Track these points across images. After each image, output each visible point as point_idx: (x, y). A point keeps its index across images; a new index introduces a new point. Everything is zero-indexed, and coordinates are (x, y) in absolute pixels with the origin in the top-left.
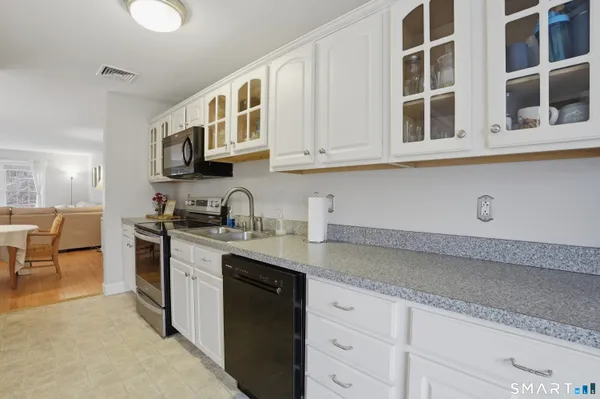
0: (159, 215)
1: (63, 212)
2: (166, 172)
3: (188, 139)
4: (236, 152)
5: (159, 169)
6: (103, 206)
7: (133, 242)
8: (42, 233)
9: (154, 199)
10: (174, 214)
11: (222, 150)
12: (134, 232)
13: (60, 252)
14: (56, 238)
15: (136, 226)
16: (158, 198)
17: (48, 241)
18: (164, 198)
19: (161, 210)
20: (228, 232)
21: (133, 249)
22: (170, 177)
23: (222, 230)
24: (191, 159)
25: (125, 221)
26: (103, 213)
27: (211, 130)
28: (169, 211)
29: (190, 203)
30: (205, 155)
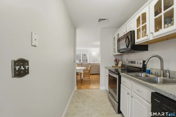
0: (116, 66)
1: (92, 64)
2: (119, 51)
3: (128, 37)
4: (153, 37)
5: (116, 50)
6: (100, 63)
7: (108, 75)
8: (87, 70)
9: (115, 61)
10: (121, 66)
11: (145, 38)
12: (108, 72)
13: (90, 74)
14: (90, 71)
15: (109, 70)
16: (116, 60)
17: (88, 72)
18: (118, 61)
19: (117, 65)
20: (147, 76)
21: (108, 77)
22: (120, 53)
23: (143, 75)
24: (129, 44)
25: (106, 68)
26: (100, 65)
27: (138, 30)
28: (120, 65)
29: (128, 62)
30: (136, 42)
